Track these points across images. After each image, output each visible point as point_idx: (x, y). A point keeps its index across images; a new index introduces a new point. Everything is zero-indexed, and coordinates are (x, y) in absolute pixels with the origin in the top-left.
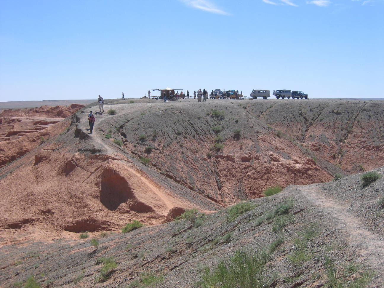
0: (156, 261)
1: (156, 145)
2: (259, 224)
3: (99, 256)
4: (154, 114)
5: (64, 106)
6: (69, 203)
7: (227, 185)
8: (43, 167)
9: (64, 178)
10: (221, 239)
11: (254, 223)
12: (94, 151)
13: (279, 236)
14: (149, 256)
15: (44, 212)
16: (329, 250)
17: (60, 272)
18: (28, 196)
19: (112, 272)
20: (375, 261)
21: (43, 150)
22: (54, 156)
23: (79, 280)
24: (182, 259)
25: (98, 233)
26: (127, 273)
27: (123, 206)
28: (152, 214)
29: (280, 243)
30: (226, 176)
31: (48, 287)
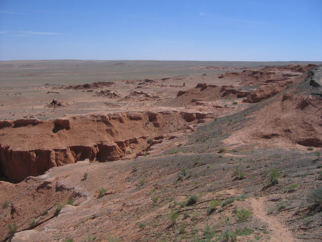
3: (320, 163)
5: (303, 65)
6: (302, 127)
8: (288, 103)
9: (300, 111)
15: (286, 131)
18: (276, 120)
21: (288, 93)
22: (295, 96)
23: (305, 176)
25: (319, 149)
31: (284, 177)
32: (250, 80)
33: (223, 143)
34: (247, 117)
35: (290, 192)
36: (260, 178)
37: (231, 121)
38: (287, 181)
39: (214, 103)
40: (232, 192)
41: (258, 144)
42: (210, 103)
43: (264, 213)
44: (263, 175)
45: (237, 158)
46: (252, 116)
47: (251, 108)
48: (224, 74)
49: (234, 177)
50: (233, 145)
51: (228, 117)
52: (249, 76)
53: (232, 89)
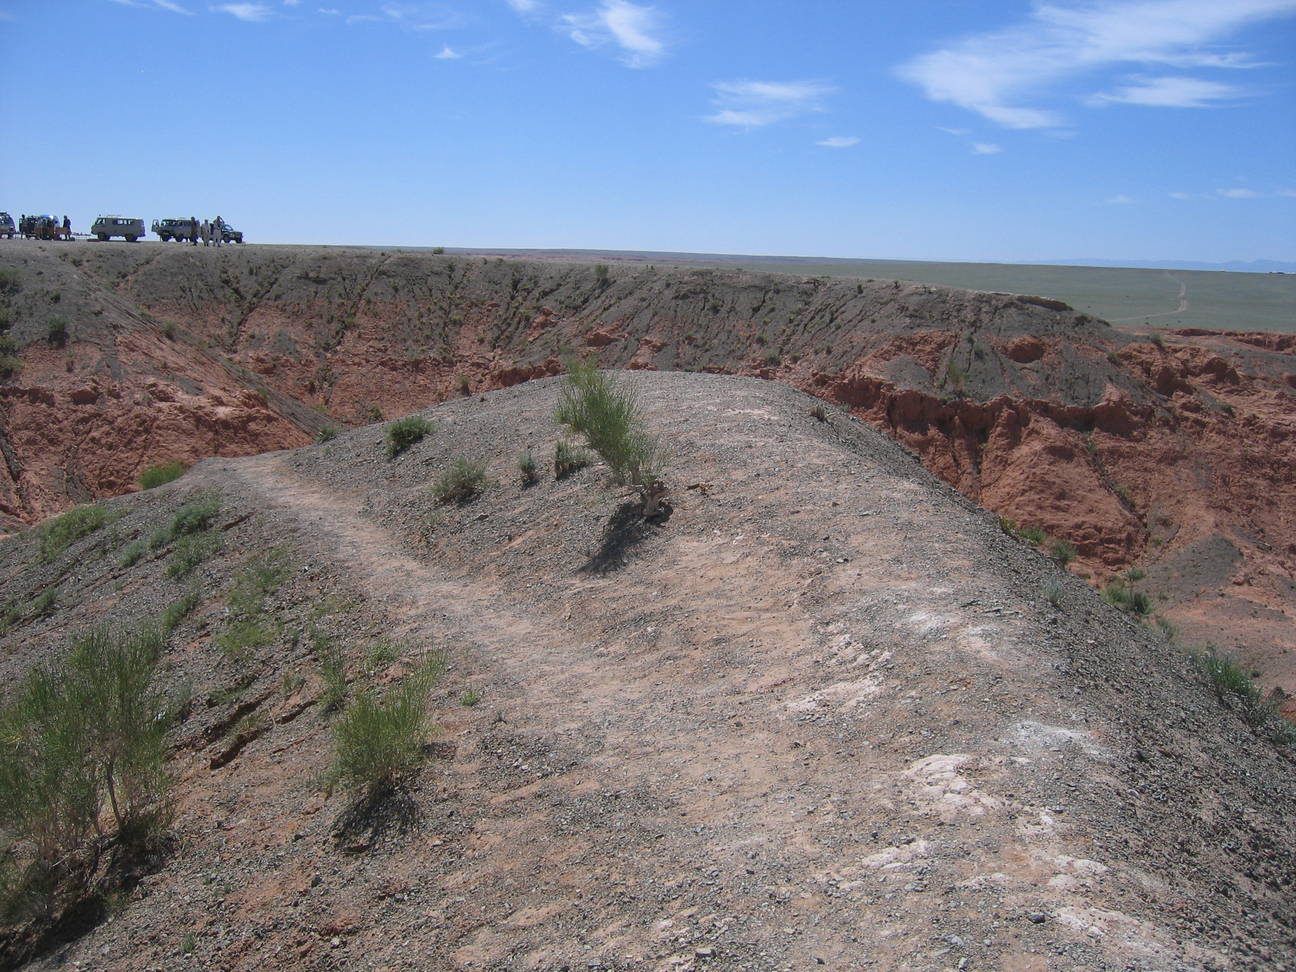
2: (132, 562)
7: (36, 465)
10: (28, 609)
11: (116, 559)
13: (188, 587)
16: (321, 612)
29: (192, 605)
30: (31, 442)
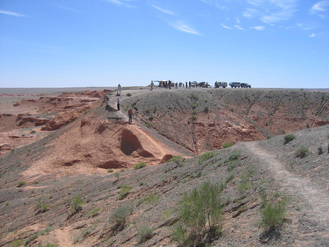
0: (155, 187)
1: (155, 115)
2: (219, 166)
3: (119, 184)
4: (155, 97)
5: (99, 91)
6: (101, 151)
7: (200, 141)
8: (86, 128)
9: (99, 135)
10: (195, 175)
11: (216, 165)
12: (117, 119)
13: (231, 173)
14: (150, 184)
15: (86, 156)
16: (263, 182)
17: (95, 193)
18: (76, 145)
19: (127, 194)
20: (291, 190)
21: (86, 118)
22: (93, 121)
23: (107, 198)
24: (170, 186)
25: (119, 170)
26: (136, 195)
27: (135, 153)
28: (152, 158)
29: (231, 178)
30: (199, 135)
31: (88, 202)
32: (48, 107)
33: (22, 176)
34: (46, 146)
35: (94, 216)
36: (64, 207)
37: (30, 151)
38: (90, 206)
39: (10, 133)
40: (35, 228)
41: (60, 173)
42: (5, 134)
43: (70, 243)
44: (67, 204)
45: (39, 190)
46: (52, 144)
47: (51, 136)
48: (19, 101)
49: (37, 211)
50: (34, 176)
51: (26, 147)
52: (47, 102)
53: (29, 117)
